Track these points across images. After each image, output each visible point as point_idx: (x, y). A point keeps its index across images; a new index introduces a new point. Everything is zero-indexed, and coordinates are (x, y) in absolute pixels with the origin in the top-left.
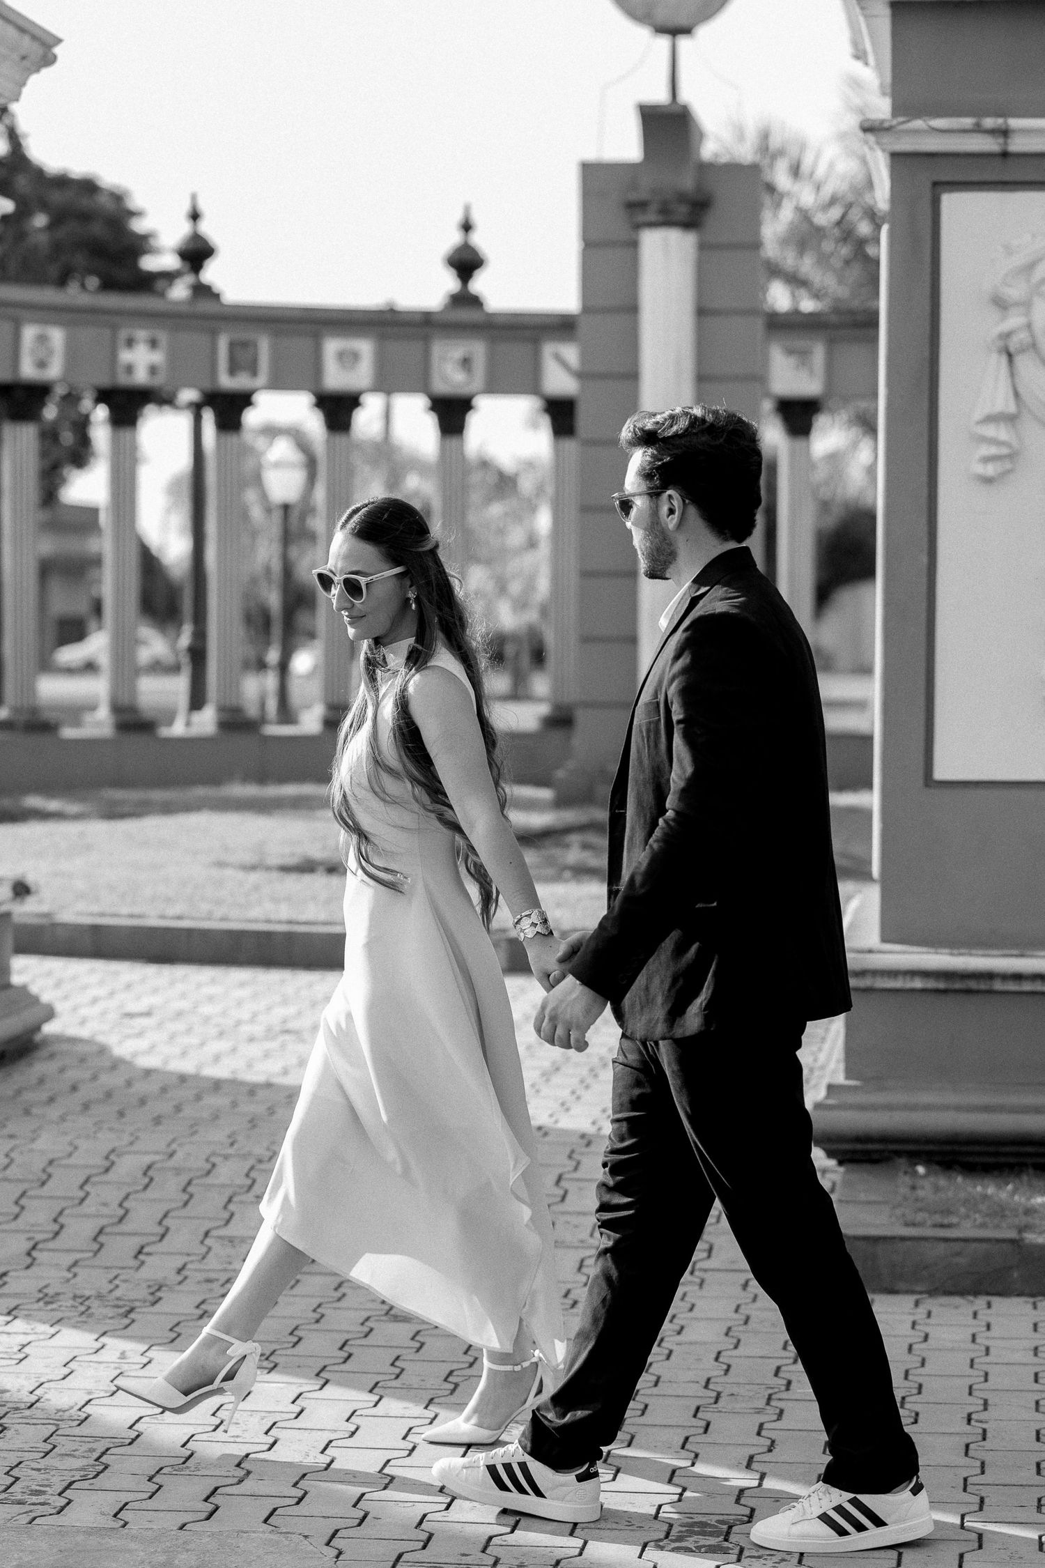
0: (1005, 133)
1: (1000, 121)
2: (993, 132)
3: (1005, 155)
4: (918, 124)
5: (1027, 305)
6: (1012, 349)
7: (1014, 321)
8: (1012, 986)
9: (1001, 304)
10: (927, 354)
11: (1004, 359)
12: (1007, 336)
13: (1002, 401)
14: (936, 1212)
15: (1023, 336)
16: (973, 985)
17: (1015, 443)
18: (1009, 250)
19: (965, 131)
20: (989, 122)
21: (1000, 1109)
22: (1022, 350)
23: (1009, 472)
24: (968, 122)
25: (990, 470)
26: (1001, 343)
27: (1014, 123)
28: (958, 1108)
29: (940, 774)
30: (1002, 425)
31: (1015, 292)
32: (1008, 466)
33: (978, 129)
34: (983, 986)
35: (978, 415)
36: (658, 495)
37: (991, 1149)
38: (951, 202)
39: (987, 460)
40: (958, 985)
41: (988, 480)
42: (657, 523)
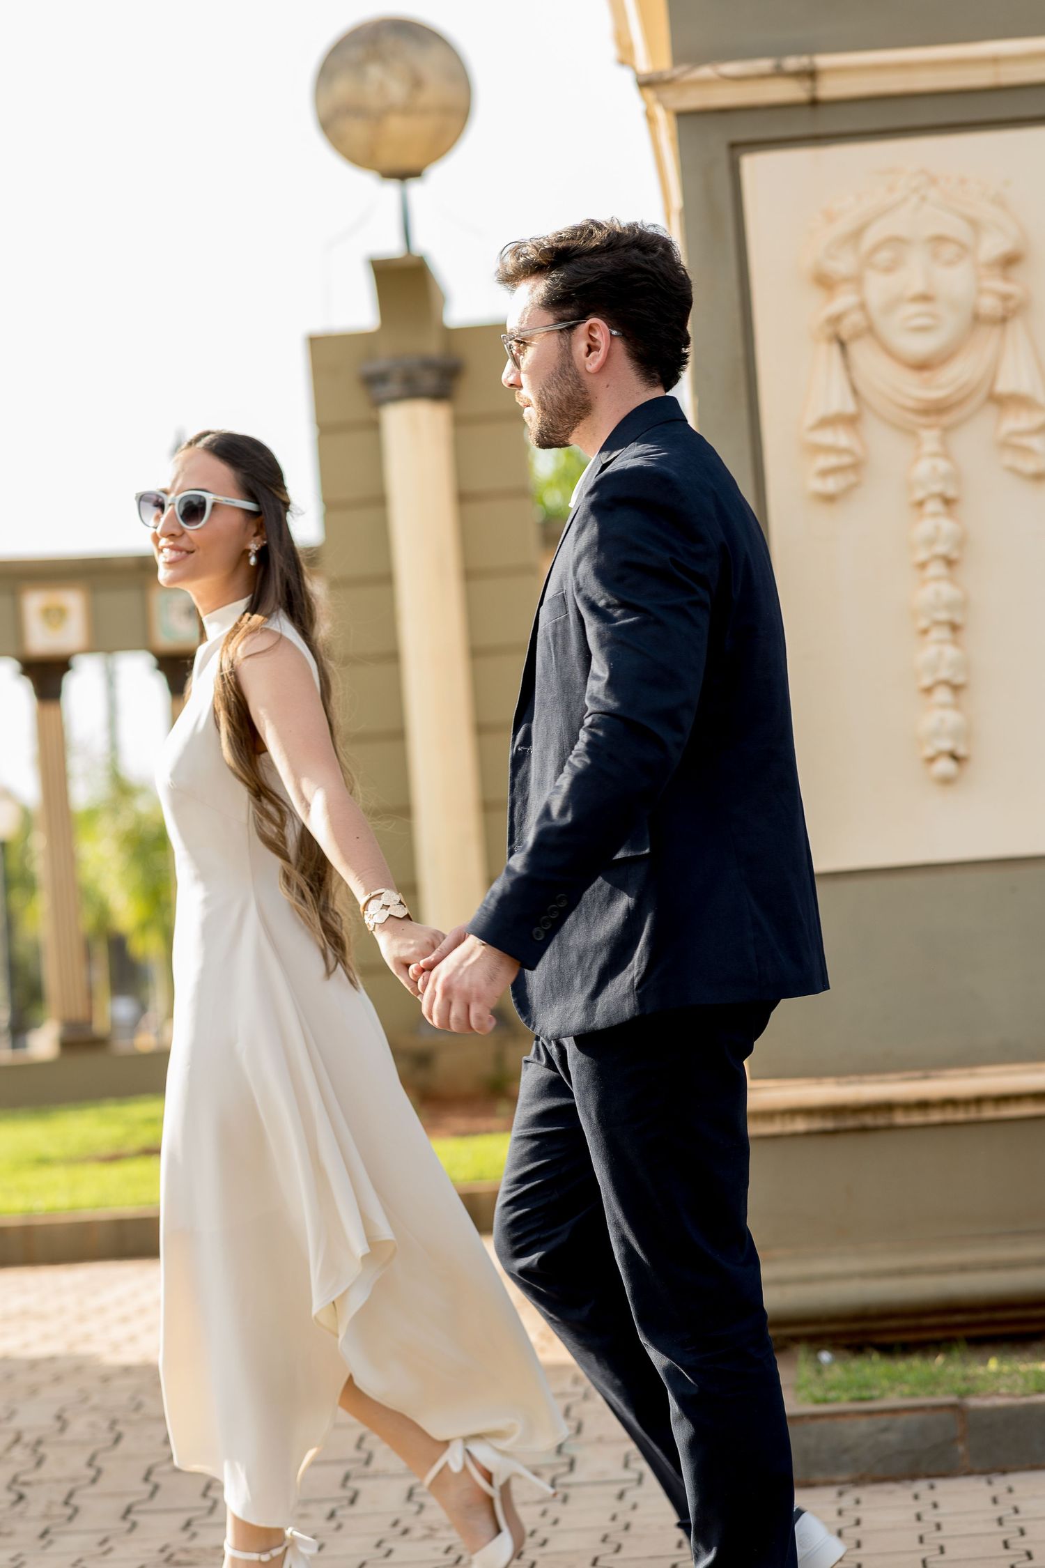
0: (811, 74)
1: (805, 60)
2: (797, 74)
3: (814, 103)
4: (706, 72)
5: (856, 280)
6: (845, 334)
7: (844, 300)
8: (917, 1118)
9: (825, 282)
10: (740, 351)
11: (835, 350)
12: (836, 319)
13: (838, 400)
15: (855, 319)
16: (868, 1120)
17: (858, 450)
18: (830, 217)
19: (762, 77)
20: (792, 63)
22: (857, 335)
23: (856, 485)
24: (765, 65)
25: (831, 485)
26: (829, 330)
27: (822, 61)
28: (864, 1275)
30: (841, 428)
31: (843, 265)
32: (851, 478)
33: (779, 73)
34: (881, 1120)
35: (810, 419)
36: (573, 328)
39: (825, 473)
40: (851, 1122)
41: (829, 499)
42: (569, 365)
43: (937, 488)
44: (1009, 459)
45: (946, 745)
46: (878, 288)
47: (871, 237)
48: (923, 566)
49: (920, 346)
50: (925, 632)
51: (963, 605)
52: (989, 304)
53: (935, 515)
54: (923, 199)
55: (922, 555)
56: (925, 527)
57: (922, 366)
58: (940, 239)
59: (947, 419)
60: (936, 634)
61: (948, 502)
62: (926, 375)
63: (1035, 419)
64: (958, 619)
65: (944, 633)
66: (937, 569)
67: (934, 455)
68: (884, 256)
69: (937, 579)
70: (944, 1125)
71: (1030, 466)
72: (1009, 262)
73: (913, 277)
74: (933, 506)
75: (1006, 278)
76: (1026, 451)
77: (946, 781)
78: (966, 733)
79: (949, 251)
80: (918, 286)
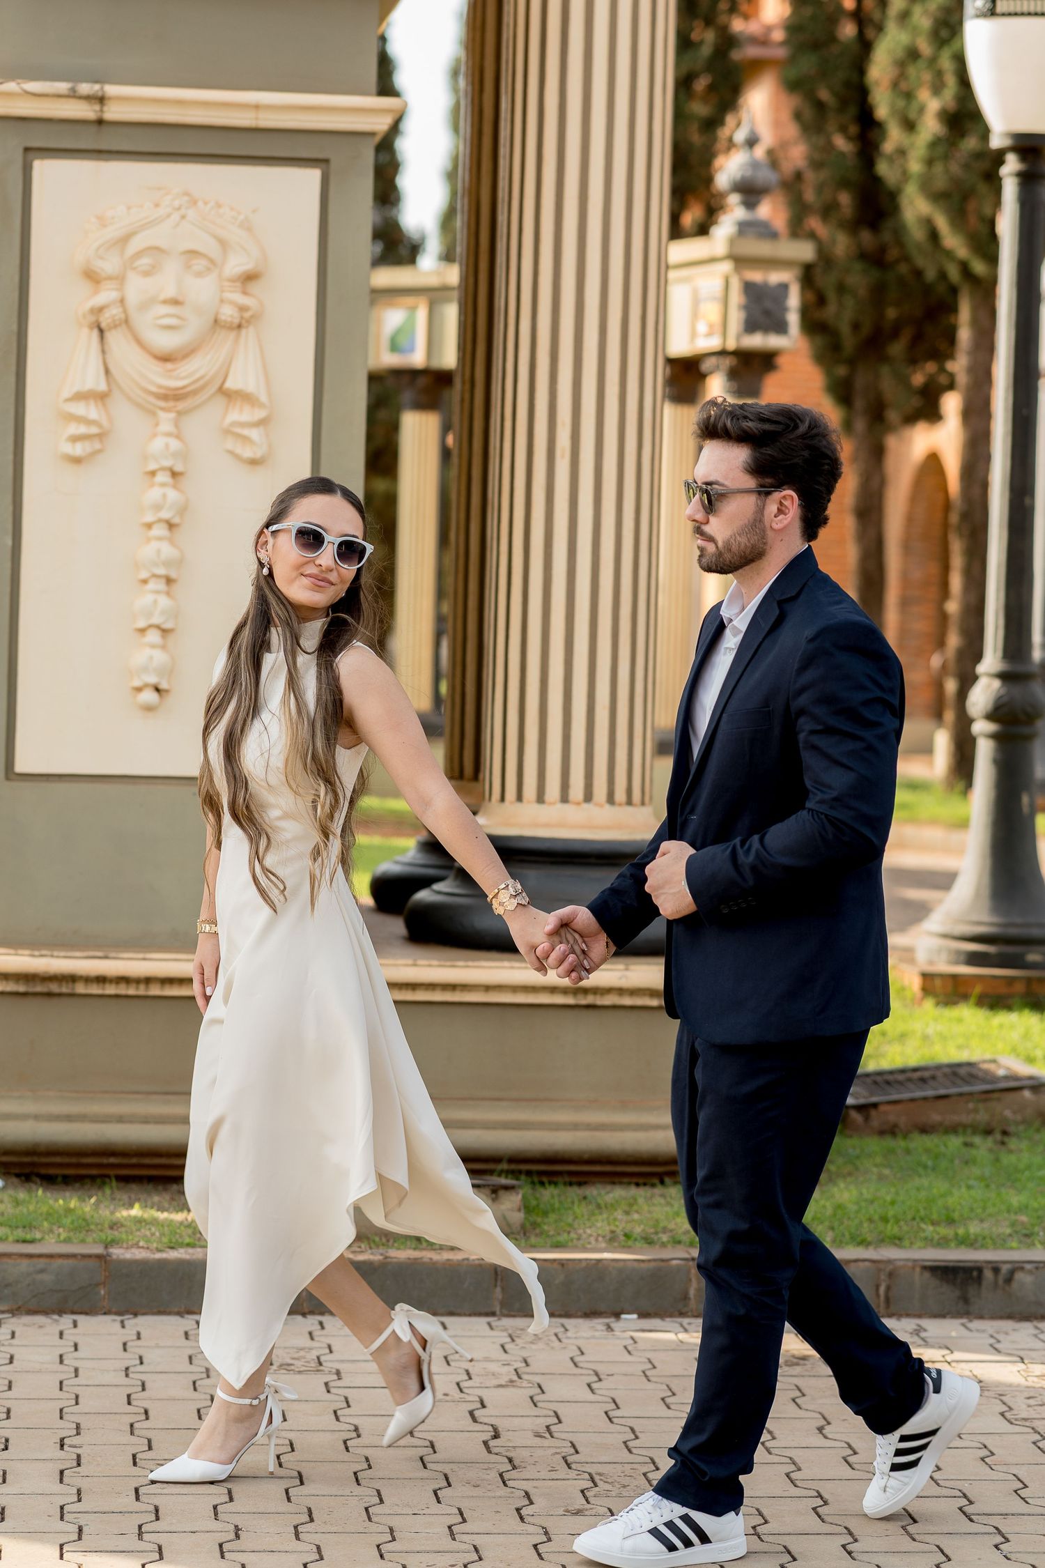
0: (101, 100)
1: (97, 87)
2: (88, 98)
3: (100, 122)
4: (11, 86)
5: (120, 279)
6: (103, 325)
7: (106, 295)
8: (95, 990)
9: (92, 277)
10: (15, 327)
11: (95, 333)
12: (101, 310)
13: (93, 379)
14: (17, 1227)
15: (115, 312)
16: (54, 988)
17: (105, 423)
18: (103, 222)
19: (59, 96)
20: (85, 88)
21: (82, 1118)
23: (99, 451)
24: (63, 87)
25: (78, 449)
26: (92, 319)
27: (111, 90)
29: (21, 766)
30: (92, 403)
31: (109, 265)
32: (97, 446)
33: (73, 95)
34: (64, 989)
35: (66, 393)
36: (768, 493)
37: (74, 1160)
38: (43, 169)
39: (75, 439)
40: (39, 988)
41: (77, 461)
42: (760, 521)
43: (167, 463)
44: (230, 444)
45: (153, 679)
46: (136, 288)
47: (136, 245)
48: (149, 526)
49: (166, 341)
50: (145, 582)
51: (179, 562)
52: (228, 313)
53: (163, 485)
54: (183, 217)
55: (149, 518)
56: (155, 494)
57: (166, 358)
58: (193, 253)
59: (181, 406)
60: (152, 585)
61: (174, 474)
62: (169, 366)
63: (259, 414)
64: (173, 575)
65: (161, 586)
66: (160, 530)
67: (169, 435)
68: (145, 261)
69: (160, 539)
70: (117, 996)
71: (248, 453)
72: (249, 278)
73: (167, 282)
74: (162, 477)
75: (245, 293)
76: (246, 439)
77: (149, 708)
78: (169, 671)
79: (199, 264)
80: (170, 292)
